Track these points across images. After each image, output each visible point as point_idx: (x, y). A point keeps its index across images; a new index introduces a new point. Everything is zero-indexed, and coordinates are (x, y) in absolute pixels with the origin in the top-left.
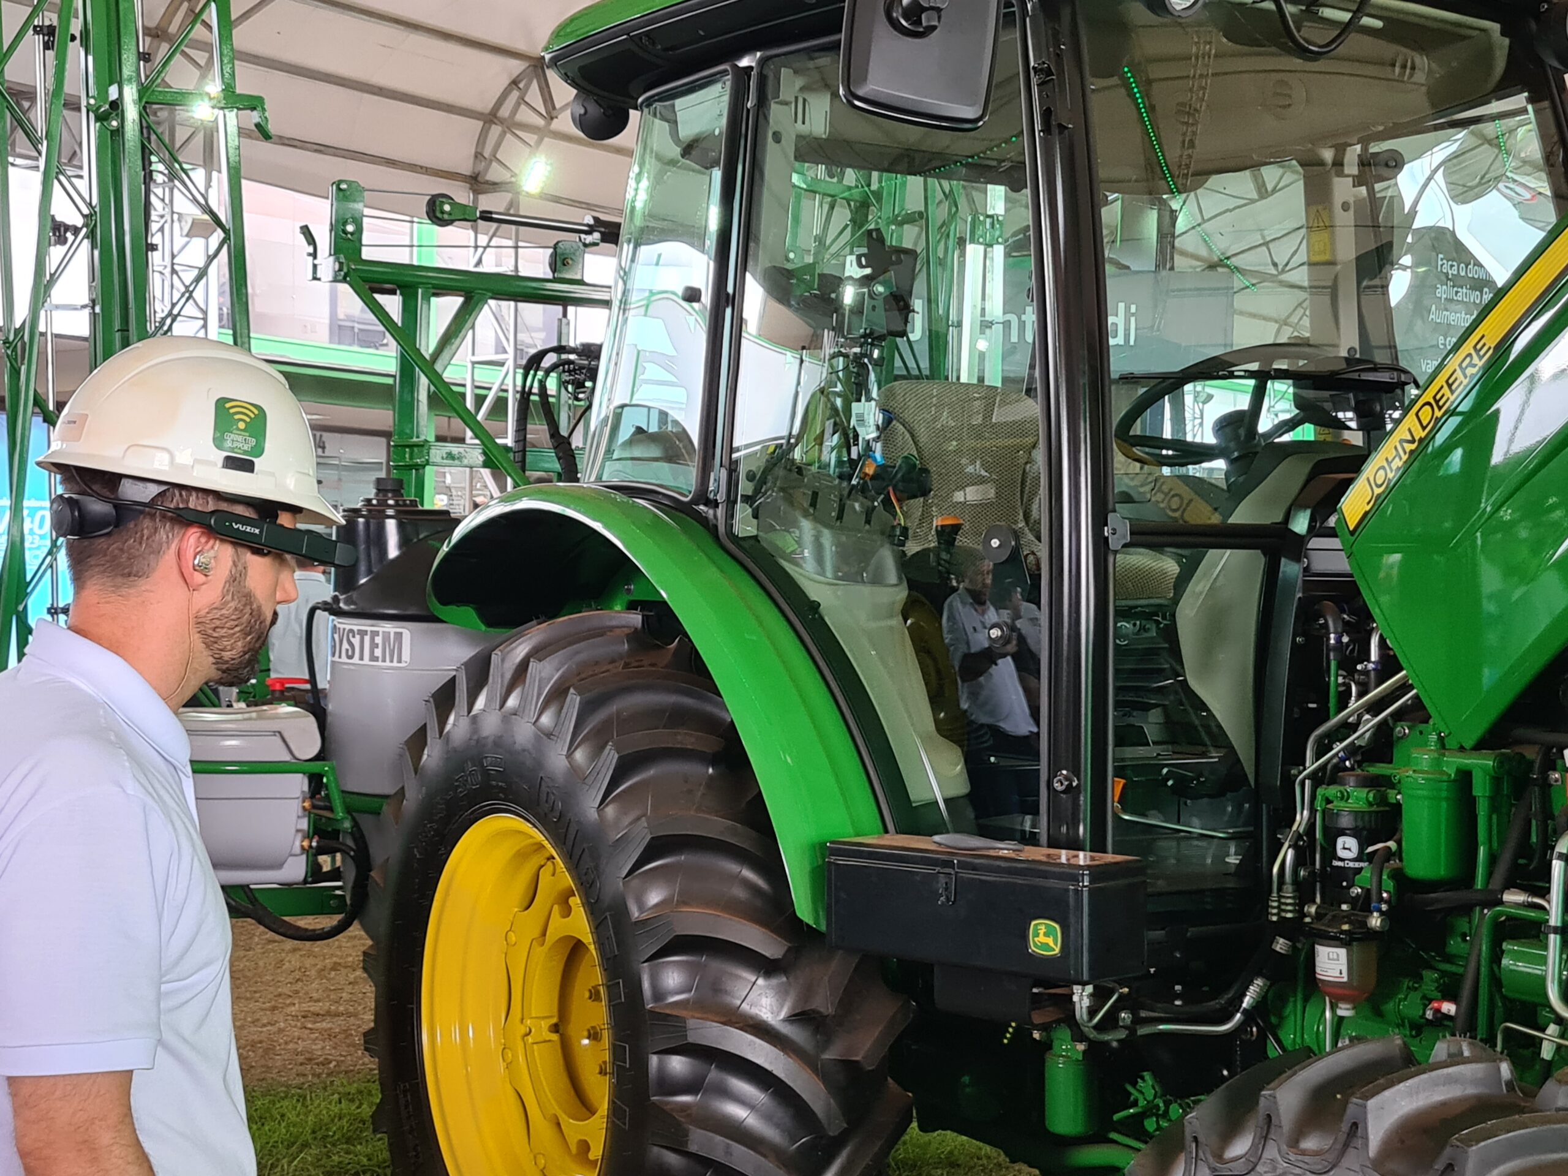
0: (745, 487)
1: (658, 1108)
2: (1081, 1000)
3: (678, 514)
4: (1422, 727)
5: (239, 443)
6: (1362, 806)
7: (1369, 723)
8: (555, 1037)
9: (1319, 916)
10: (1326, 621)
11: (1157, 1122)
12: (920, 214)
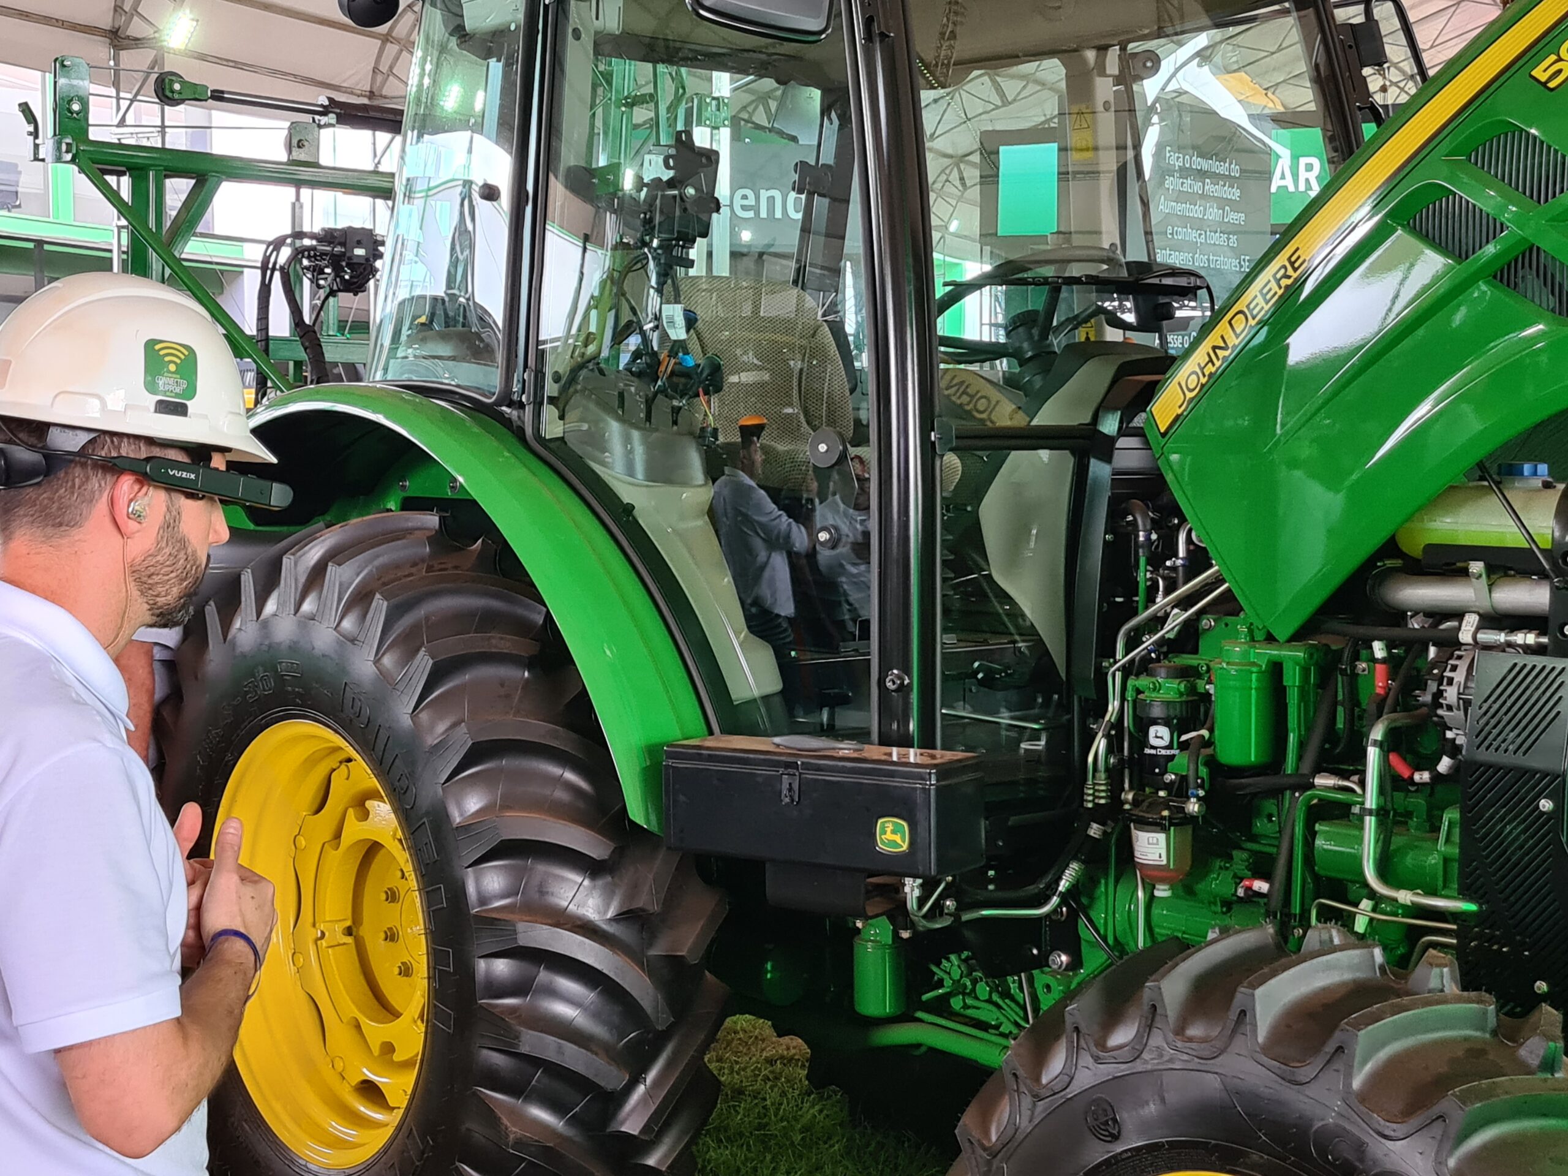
0: (551, 388)
1: (487, 1010)
2: (912, 890)
3: (477, 414)
4: (1230, 619)
5: (169, 386)
6: (1172, 696)
7: (1177, 618)
8: (349, 940)
9: (1136, 803)
10: (1135, 519)
11: (964, 1000)
12: (651, 95)
